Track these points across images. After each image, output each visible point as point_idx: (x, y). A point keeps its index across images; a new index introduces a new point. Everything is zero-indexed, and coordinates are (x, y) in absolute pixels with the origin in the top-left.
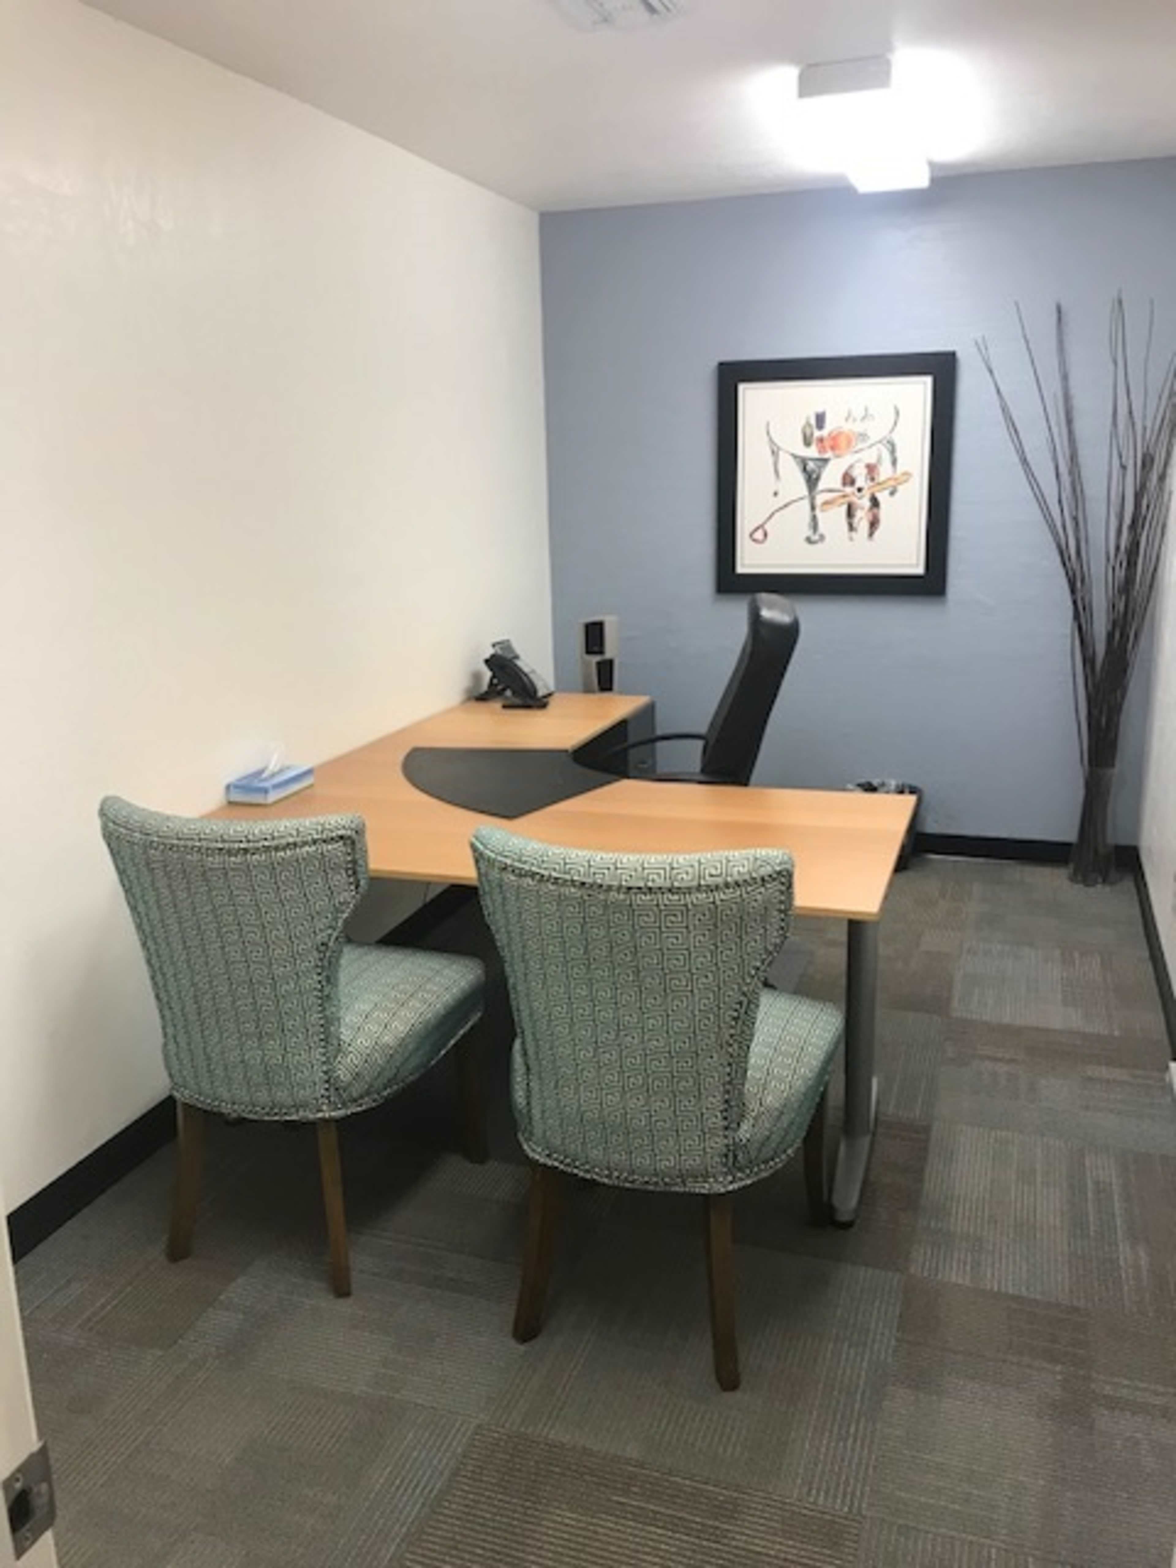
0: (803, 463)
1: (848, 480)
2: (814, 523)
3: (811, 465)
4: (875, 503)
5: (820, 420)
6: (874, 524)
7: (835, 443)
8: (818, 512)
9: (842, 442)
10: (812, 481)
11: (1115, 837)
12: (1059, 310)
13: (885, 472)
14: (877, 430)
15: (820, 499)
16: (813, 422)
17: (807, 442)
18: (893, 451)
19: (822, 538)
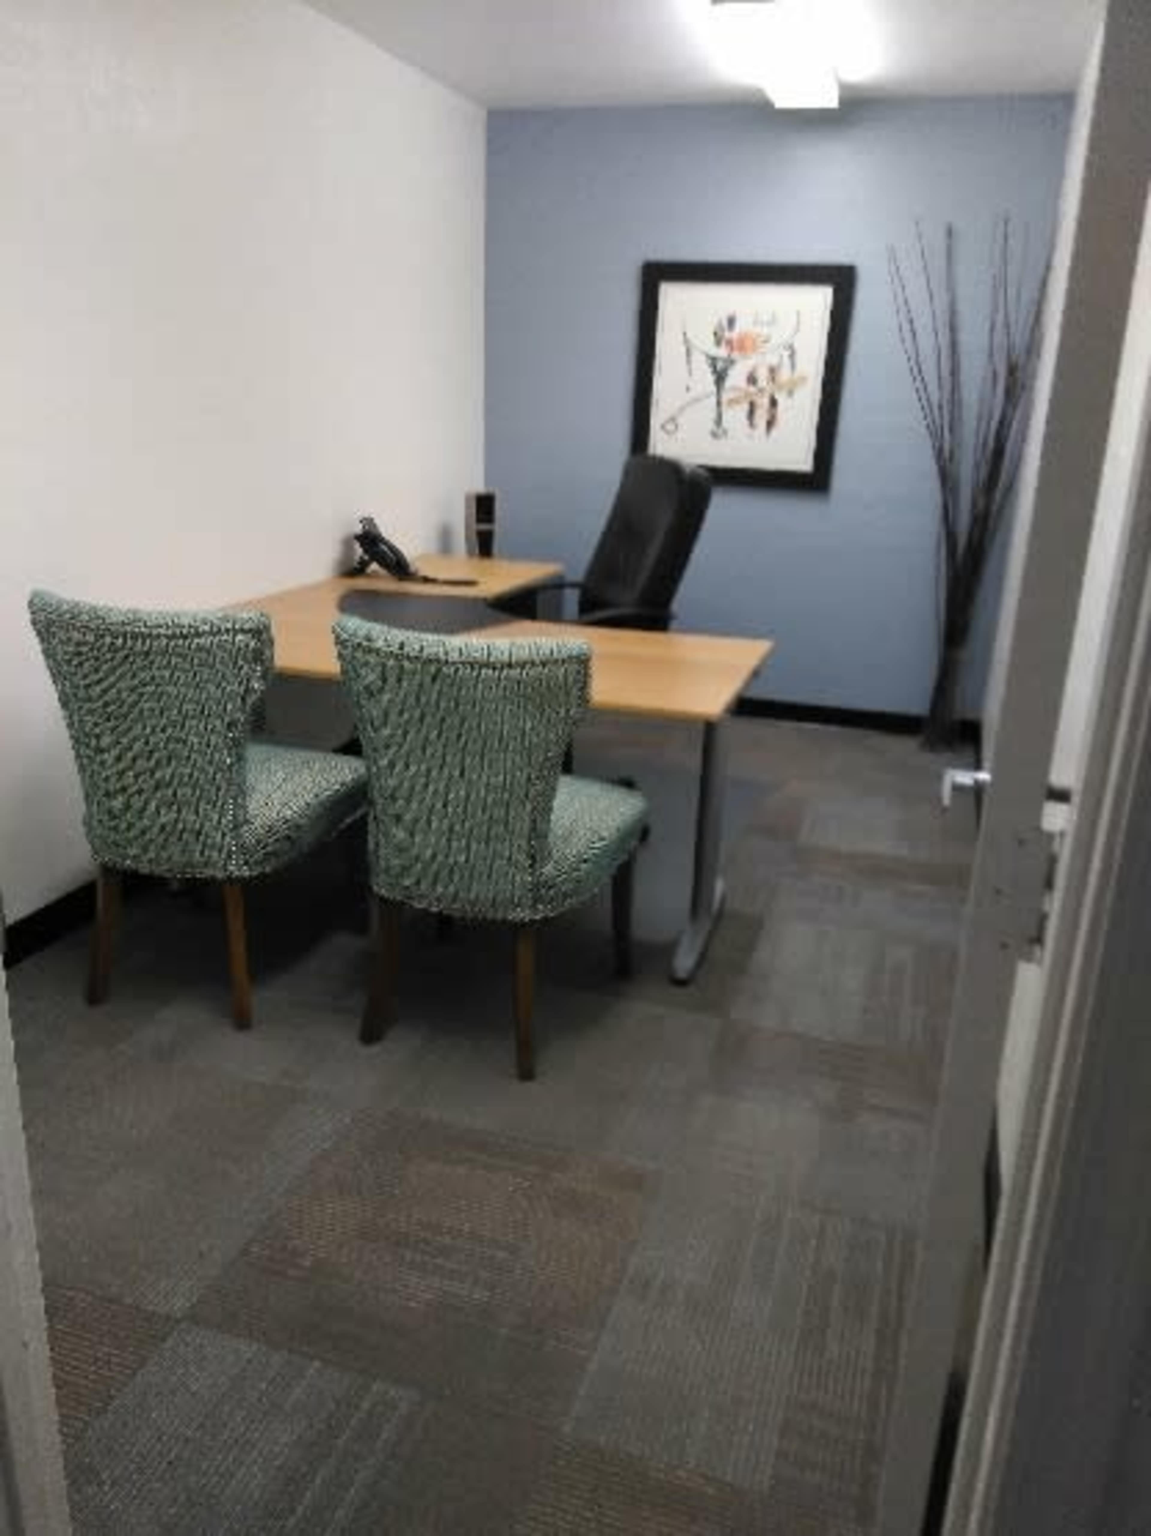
0: (713, 361)
1: (752, 380)
2: (719, 421)
3: (720, 365)
4: (773, 403)
5: (731, 322)
6: (770, 424)
7: (742, 346)
8: (724, 408)
9: (748, 343)
10: (720, 378)
11: (961, 711)
12: (950, 233)
13: (785, 375)
14: (780, 335)
15: (725, 397)
16: (725, 323)
17: (718, 343)
18: (792, 356)
19: (725, 432)
